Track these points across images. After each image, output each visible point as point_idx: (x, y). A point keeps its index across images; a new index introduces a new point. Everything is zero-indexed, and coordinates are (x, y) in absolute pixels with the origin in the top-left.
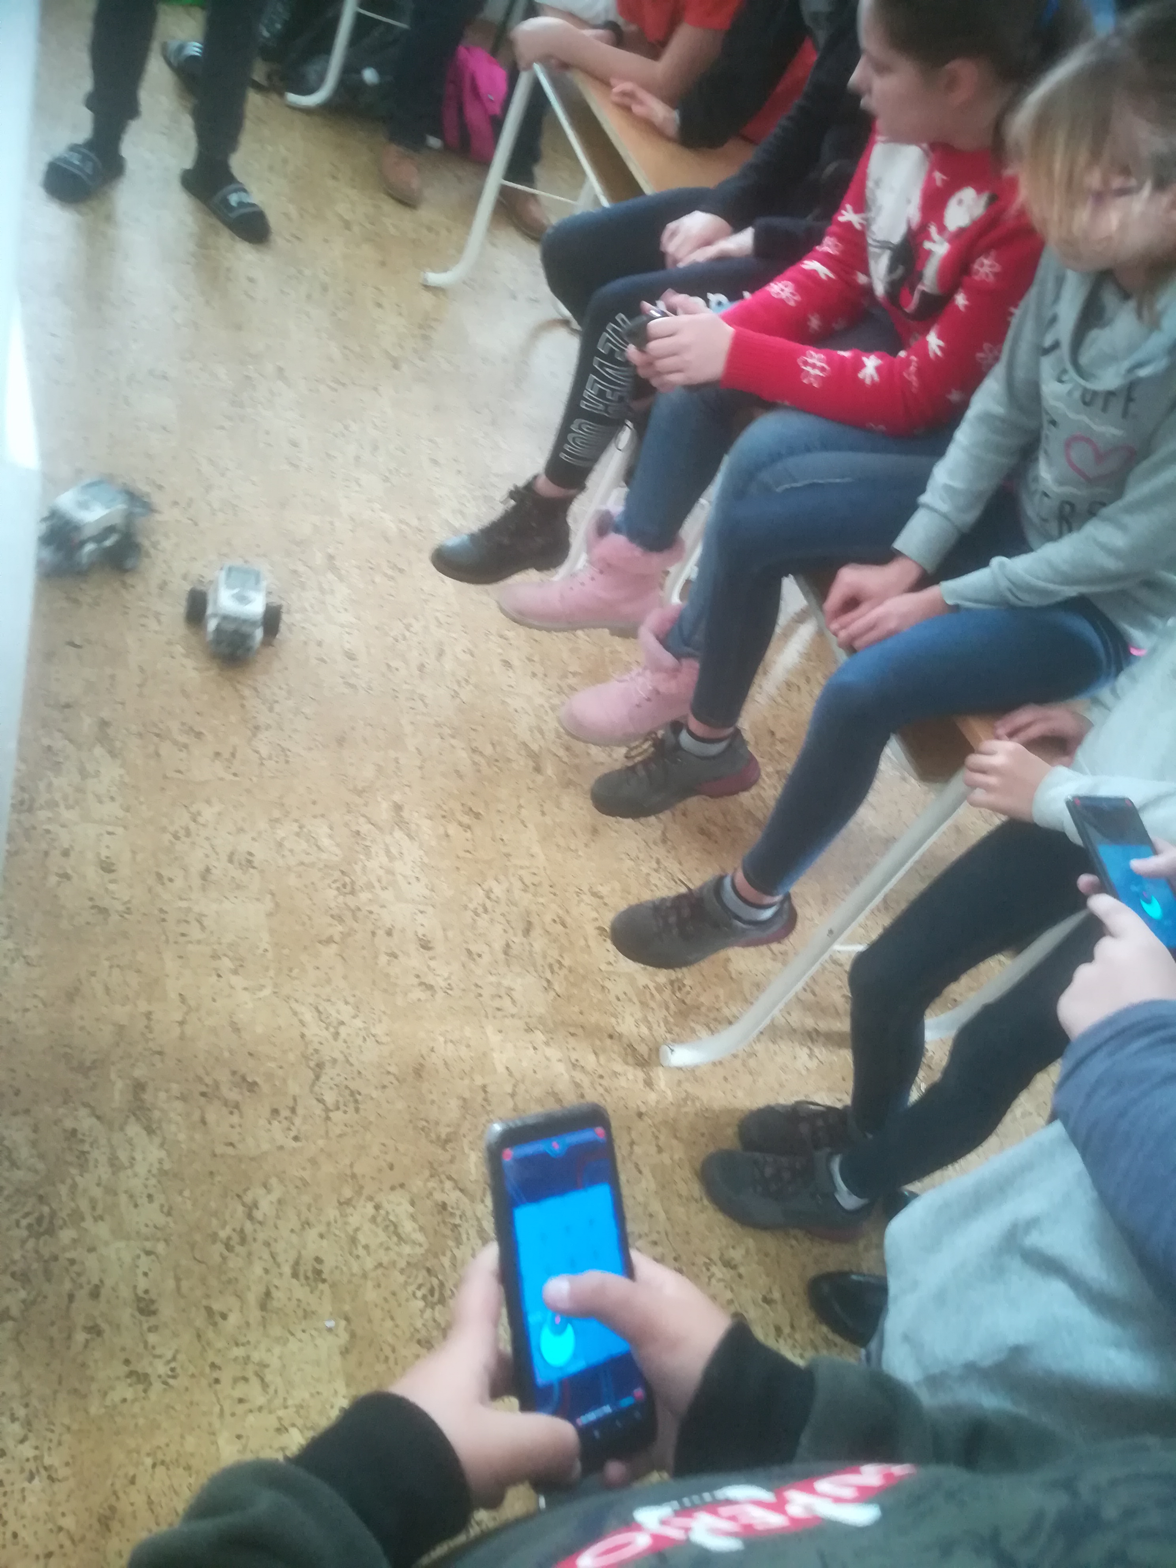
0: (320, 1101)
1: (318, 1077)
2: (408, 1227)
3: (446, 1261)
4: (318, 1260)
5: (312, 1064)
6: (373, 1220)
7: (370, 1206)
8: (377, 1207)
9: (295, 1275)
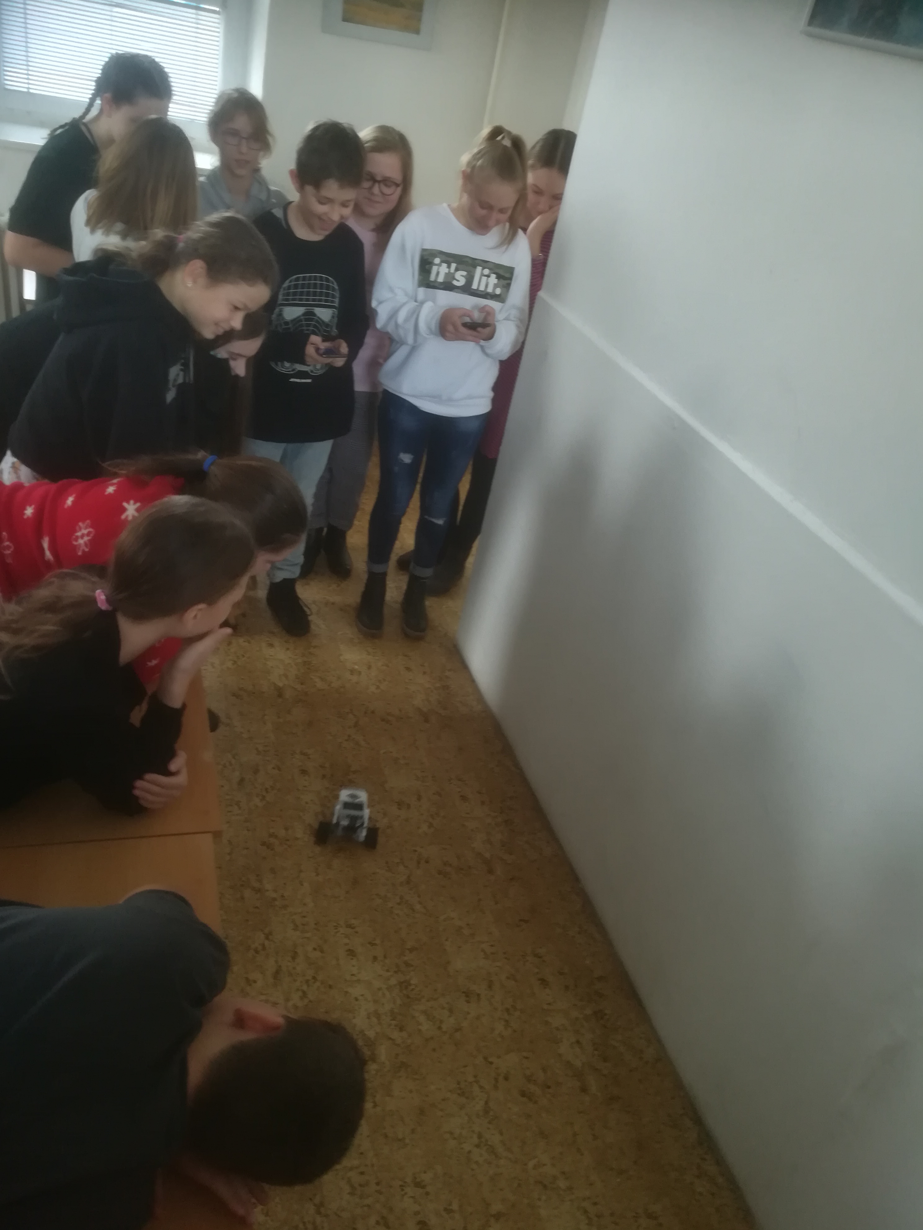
0: (481, 1087)
1: (486, 1103)
2: (422, 1018)
3: (399, 1002)
4: (468, 1002)
5: (491, 1113)
6: (441, 1022)
7: (444, 1029)
8: (440, 1028)
9: (479, 995)
